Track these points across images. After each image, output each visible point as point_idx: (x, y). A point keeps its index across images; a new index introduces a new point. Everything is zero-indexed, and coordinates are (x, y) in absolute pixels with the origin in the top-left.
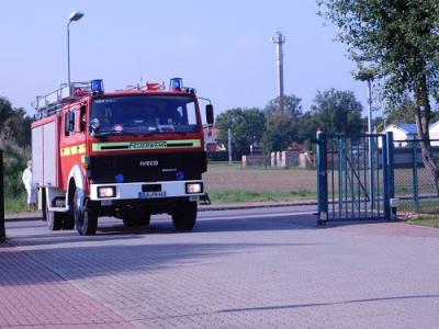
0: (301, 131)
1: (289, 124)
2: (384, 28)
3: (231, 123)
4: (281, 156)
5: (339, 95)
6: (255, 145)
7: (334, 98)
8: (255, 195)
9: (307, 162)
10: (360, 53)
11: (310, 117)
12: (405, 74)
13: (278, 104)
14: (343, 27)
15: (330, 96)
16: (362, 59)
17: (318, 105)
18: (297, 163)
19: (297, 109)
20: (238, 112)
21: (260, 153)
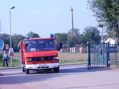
0: (79, 40)
1: (76, 38)
2: (106, 12)
3: (56, 38)
4: (73, 49)
5: (92, 28)
6: (64, 45)
7: (90, 29)
8: (67, 61)
9: (82, 51)
10: (99, 19)
11: (82, 36)
12: (112, 25)
13: (72, 31)
14: (94, 12)
15: (89, 28)
16: (100, 21)
17: (85, 32)
18: (79, 51)
19: (78, 33)
20: (58, 34)
21: (66, 48)
